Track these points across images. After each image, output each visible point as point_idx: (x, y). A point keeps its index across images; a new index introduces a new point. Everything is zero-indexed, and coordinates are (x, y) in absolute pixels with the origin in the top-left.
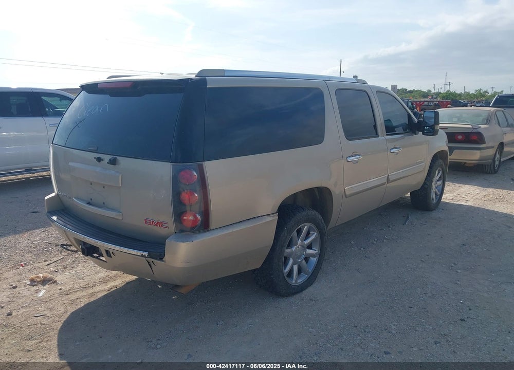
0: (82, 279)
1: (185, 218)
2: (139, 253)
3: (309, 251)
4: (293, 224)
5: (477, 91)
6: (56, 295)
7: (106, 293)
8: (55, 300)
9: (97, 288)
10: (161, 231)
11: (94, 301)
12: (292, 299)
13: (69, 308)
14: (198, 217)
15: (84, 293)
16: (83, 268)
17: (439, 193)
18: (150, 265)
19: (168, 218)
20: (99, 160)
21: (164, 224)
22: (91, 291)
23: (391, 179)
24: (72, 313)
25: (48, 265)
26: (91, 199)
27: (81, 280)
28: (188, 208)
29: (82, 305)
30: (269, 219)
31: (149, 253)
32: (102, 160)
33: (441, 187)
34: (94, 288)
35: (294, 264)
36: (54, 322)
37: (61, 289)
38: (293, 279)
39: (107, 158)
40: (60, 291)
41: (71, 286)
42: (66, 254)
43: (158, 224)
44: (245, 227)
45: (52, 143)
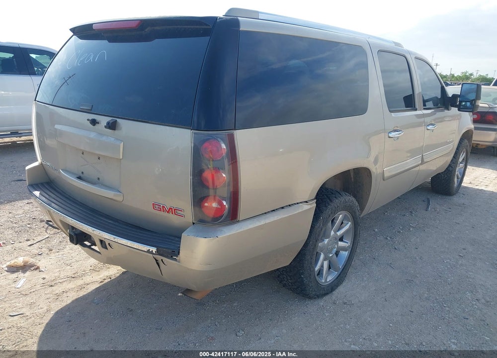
0: (70, 265)
1: (206, 204)
2: (145, 248)
3: (341, 244)
4: (330, 212)
5: (462, 73)
6: (38, 287)
7: (98, 286)
8: (36, 292)
9: (88, 279)
10: (174, 220)
11: (84, 296)
12: (321, 302)
13: (53, 305)
14: (225, 203)
15: (71, 285)
16: (71, 251)
17: (460, 176)
18: (158, 264)
19: (185, 203)
20: (94, 122)
21: (178, 212)
22: (80, 282)
23: (425, 160)
24: (57, 313)
25: (31, 245)
26: (82, 173)
27: (69, 267)
28: (211, 192)
29: (69, 302)
30: (306, 207)
31: (157, 249)
32: (98, 123)
33: (463, 169)
34: (83, 277)
35: (325, 259)
36: (34, 324)
37: (44, 279)
38: (322, 277)
39: (104, 120)
40: (42, 281)
41: (56, 275)
42: (52, 232)
43: (170, 210)
44: (280, 218)
45: (35, 100)
